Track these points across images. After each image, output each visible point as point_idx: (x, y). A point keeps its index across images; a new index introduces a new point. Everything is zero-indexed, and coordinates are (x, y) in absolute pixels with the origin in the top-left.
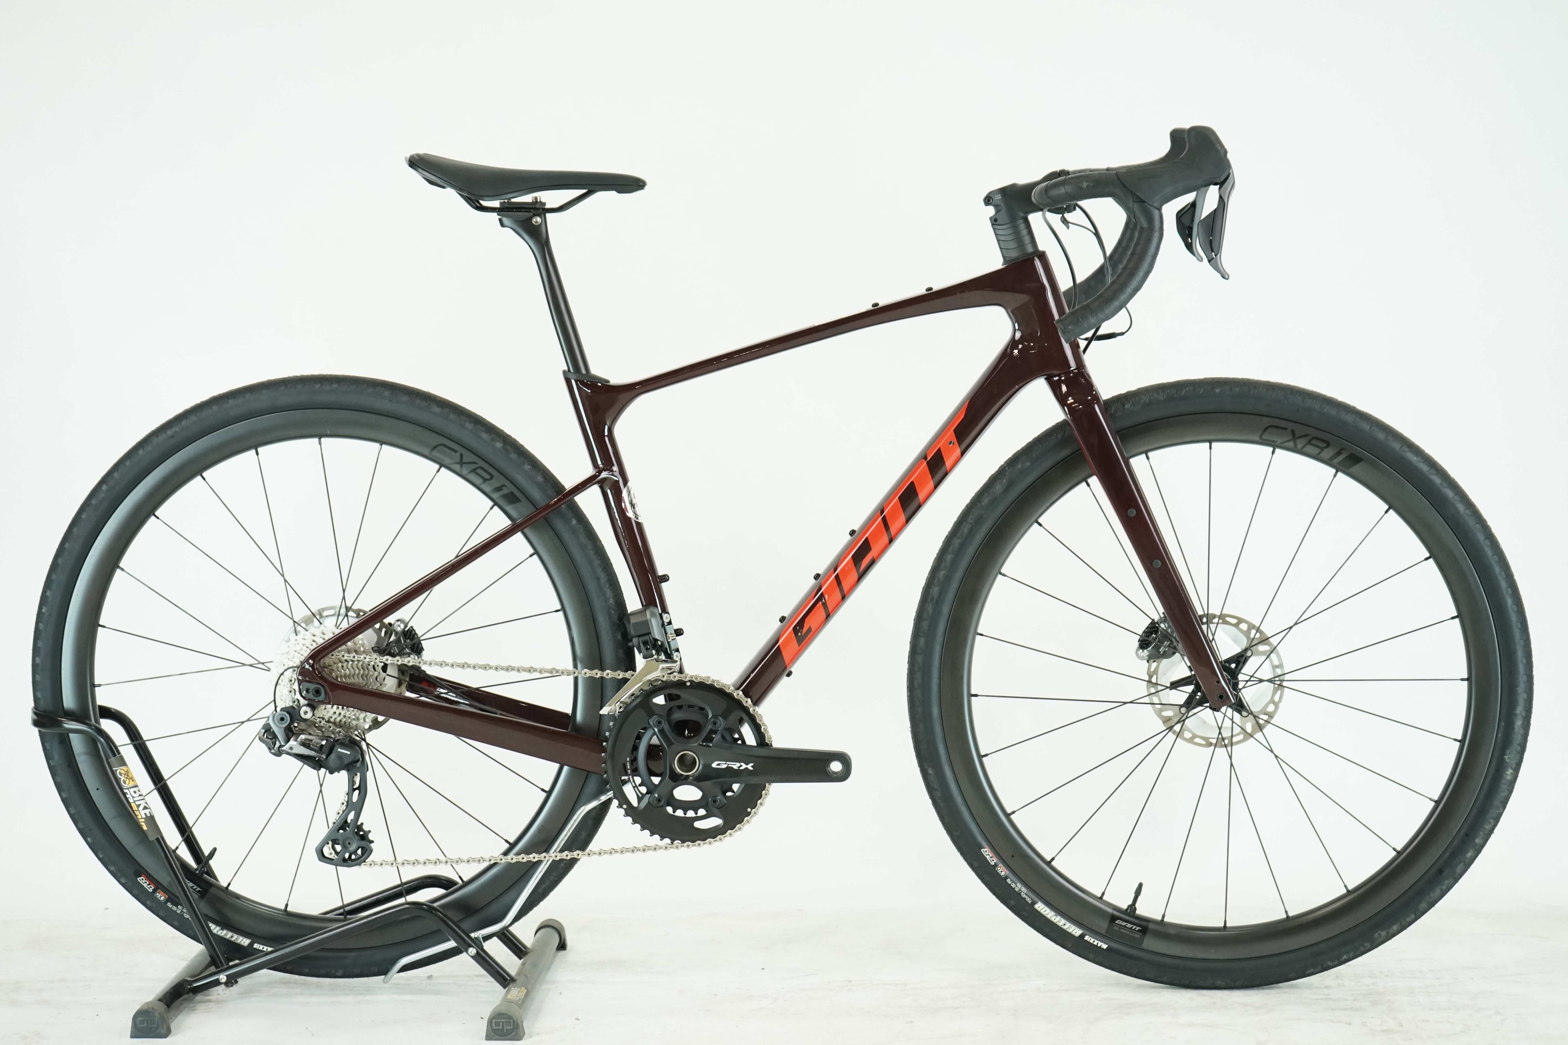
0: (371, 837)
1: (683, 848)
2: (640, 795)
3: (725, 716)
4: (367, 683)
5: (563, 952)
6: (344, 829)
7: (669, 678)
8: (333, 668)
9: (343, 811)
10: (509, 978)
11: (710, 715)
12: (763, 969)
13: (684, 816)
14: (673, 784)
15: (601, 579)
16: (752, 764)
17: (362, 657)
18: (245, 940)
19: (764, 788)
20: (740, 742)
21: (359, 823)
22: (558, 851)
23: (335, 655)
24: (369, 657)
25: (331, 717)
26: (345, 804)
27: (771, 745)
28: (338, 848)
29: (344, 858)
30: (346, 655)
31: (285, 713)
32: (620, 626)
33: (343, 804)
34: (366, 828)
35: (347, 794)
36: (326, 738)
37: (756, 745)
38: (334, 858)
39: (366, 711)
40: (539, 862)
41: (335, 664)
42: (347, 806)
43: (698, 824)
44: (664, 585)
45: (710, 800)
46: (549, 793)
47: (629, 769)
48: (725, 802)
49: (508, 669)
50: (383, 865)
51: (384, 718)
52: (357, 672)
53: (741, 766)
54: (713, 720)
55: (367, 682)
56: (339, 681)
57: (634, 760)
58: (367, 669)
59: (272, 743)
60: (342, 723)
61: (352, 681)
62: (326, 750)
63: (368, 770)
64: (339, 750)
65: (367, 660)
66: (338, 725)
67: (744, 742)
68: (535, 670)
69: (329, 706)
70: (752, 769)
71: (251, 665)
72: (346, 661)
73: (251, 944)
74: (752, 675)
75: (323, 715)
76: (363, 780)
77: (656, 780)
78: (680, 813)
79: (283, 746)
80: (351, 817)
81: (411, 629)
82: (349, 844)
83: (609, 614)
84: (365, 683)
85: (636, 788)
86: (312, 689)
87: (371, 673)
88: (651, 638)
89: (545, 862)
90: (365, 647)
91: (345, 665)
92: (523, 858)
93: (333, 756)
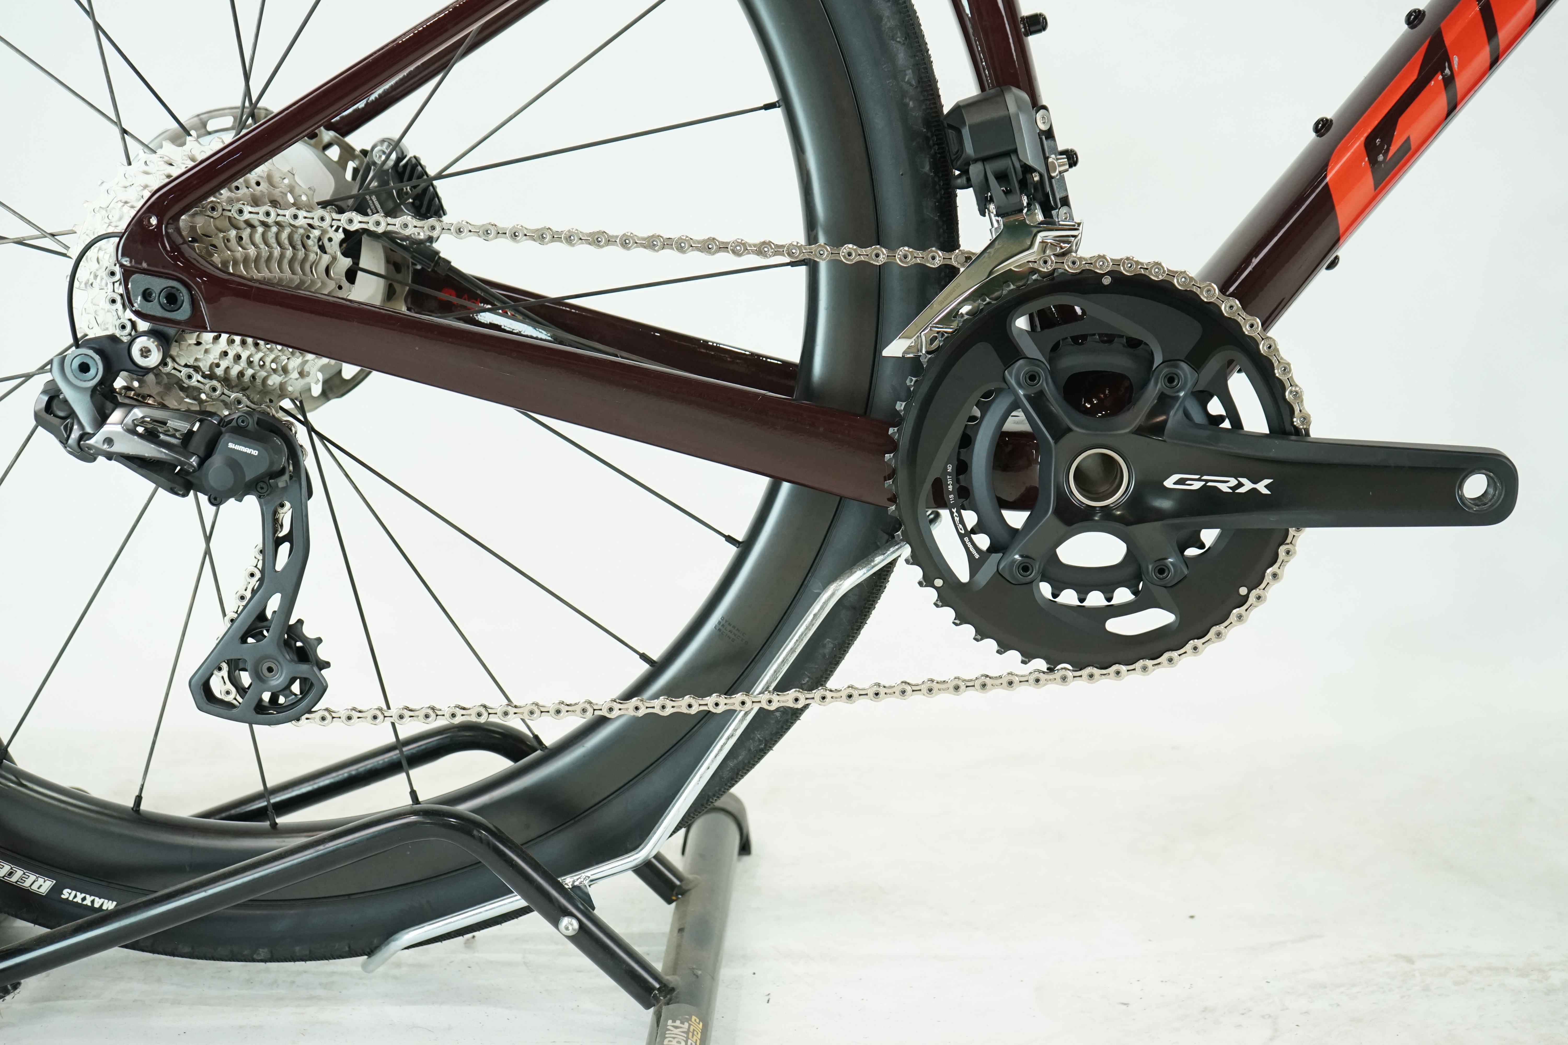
0: (322, 653)
1: (1078, 683)
2: (977, 556)
3: (1197, 360)
4: (302, 282)
5: (746, 859)
6: (259, 636)
7: (1059, 266)
8: (215, 242)
9: (254, 592)
10: (657, 986)
11: (1158, 360)
12: (1192, 917)
13: (1079, 604)
14: (1063, 528)
15: (885, 20)
16: (1267, 481)
17: (288, 213)
18: (41, 881)
19: (1283, 539)
20: (1226, 424)
21: (292, 621)
22: (771, 689)
23: (220, 210)
24: (305, 214)
25: (218, 365)
26: (258, 575)
27: (1307, 434)
28: (246, 679)
29: (261, 700)
30: (247, 209)
31: (91, 353)
32: (927, 139)
33: (252, 575)
34: (309, 631)
35: (261, 552)
36: (199, 417)
37: (1267, 432)
38: (235, 702)
39: (304, 350)
40: (730, 714)
41: (221, 231)
42: (261, 580)
43: (1116, 626)
44: (1034, 42)
45: (1150, 567)
46: (745, 547)
47: (951, 493)
48: (1186, 572)
49: (652, 243)
50: (352, 721)
51: (357, 369)
52: (277, 251)
53: (1240, 485)
54: (1165, 371)
55: (304, 277)
56: (230, 274)
57: (963, 467)
58: (304, 247)
59: (66, 428)
60: (247, 378)
61: (265, 274)
62: (197, 444)
63: (310, 494)
64: (231, 445)
65: (301, 222)
66: (236, 386)
67: (1237, 423)
68: (723, 247)
69: (208, 337)
70: (1265, 491)
71: (20, 242)
72: (248, 223)
73: (56, 890)
74: (1255, 261)
75: (196, 360)
76: (301, 519)
77: (1016, 519)
78: (1069, 597)
79: (91, 436)
80: (274, 604)
81: (414, 161)
82: (270, 670)
83: (903, 108)
84: (297, 282)
85: (966, 539)
86: (157, 291)
87: (312, 257)
88: (1017, 165)
89: (742, 713)
90: (297, 191)
91: (246, 234)
92: (690, 706)
93: (217, 461)
